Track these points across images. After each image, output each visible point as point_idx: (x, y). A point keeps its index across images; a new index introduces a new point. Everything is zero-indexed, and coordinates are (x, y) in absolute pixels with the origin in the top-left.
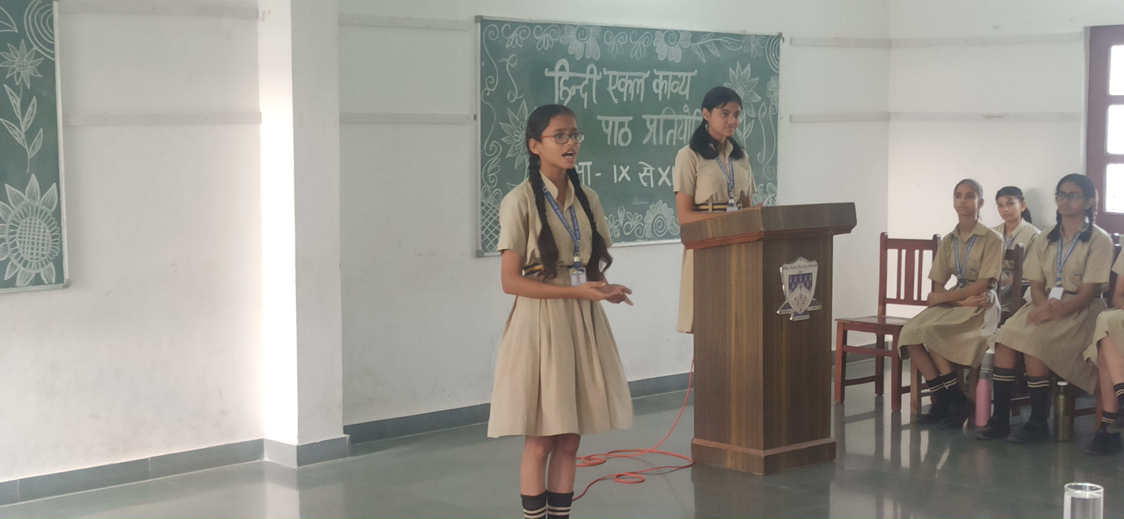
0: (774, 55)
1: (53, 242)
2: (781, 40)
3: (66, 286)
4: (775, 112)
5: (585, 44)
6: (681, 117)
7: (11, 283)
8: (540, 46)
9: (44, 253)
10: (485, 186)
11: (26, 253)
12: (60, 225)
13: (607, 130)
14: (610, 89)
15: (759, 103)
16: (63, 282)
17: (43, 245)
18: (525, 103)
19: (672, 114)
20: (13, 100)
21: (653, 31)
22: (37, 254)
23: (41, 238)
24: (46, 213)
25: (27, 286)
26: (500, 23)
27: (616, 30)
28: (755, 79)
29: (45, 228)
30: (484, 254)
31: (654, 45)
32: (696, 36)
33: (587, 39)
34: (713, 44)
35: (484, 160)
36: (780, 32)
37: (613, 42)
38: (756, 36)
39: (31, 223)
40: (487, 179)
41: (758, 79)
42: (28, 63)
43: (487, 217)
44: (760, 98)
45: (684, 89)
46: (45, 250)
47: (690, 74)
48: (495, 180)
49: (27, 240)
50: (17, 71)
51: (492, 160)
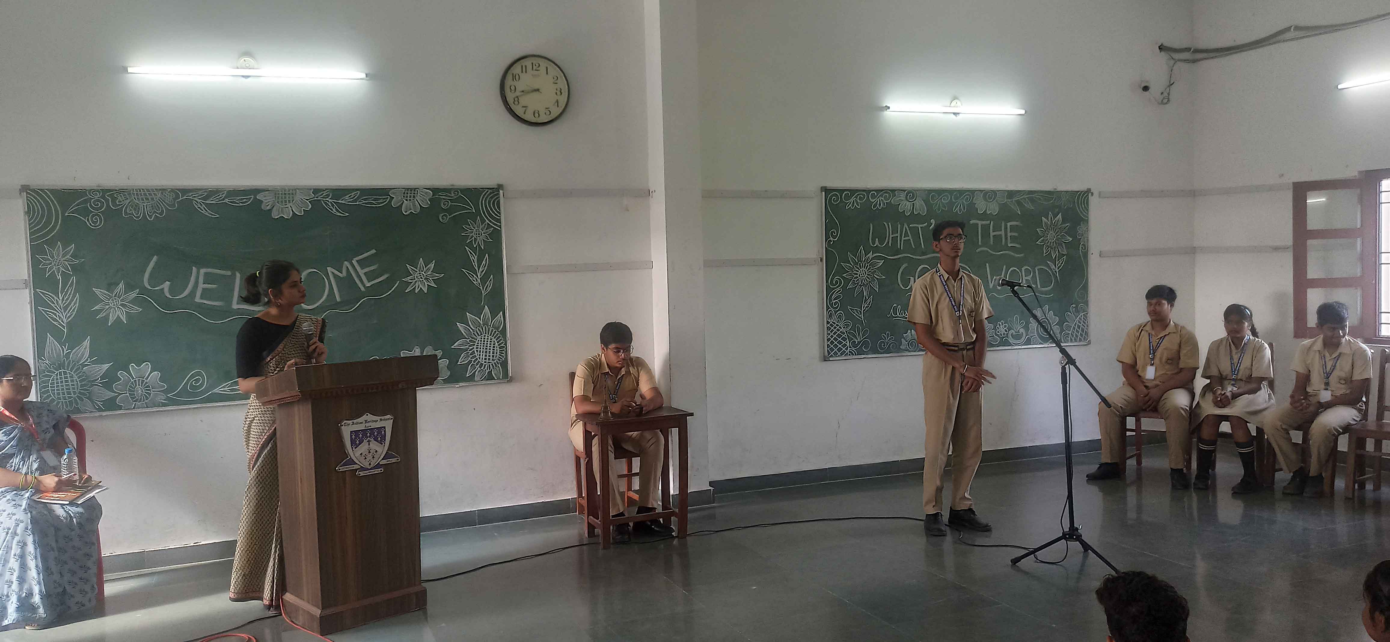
0: (1083, 206)
1: (500, 351)
2: (1090, 194)
3: (510, 381)
4: (1085, 249)
5: (914, 203)
7: (472, 378)
8: (875, 206)
9: (495, 358)
10: (830, 309)
12: (505, 339)
15: (1071, 243)
16: (508, 379)
17: (493, 353)
18: (862, 248)
20: (472, 257)
21: (972, 192)
22: (489, 359)
23: (492, 348)
24: (495, 332)
25: (482, 380)
26: (841, 191)
27: (940, 192)
29: (494, 342)
31: (974, 201)
32: (1011, 194)
33: (915, 199)
34: (1027, 200)
35: (829, 290)
36: (1089, 187)
37: (938, 201)
38: (1067, 192)
39: (485, 339)
40: (831, 304)
41: (1068, 224)
42: (483, 232)
43: (831, 332)
44: (1072, 239)
46: (495, 356)
48: (838, 305)
49: (482, 350)
50: (475, 238)
51: (836, 290)
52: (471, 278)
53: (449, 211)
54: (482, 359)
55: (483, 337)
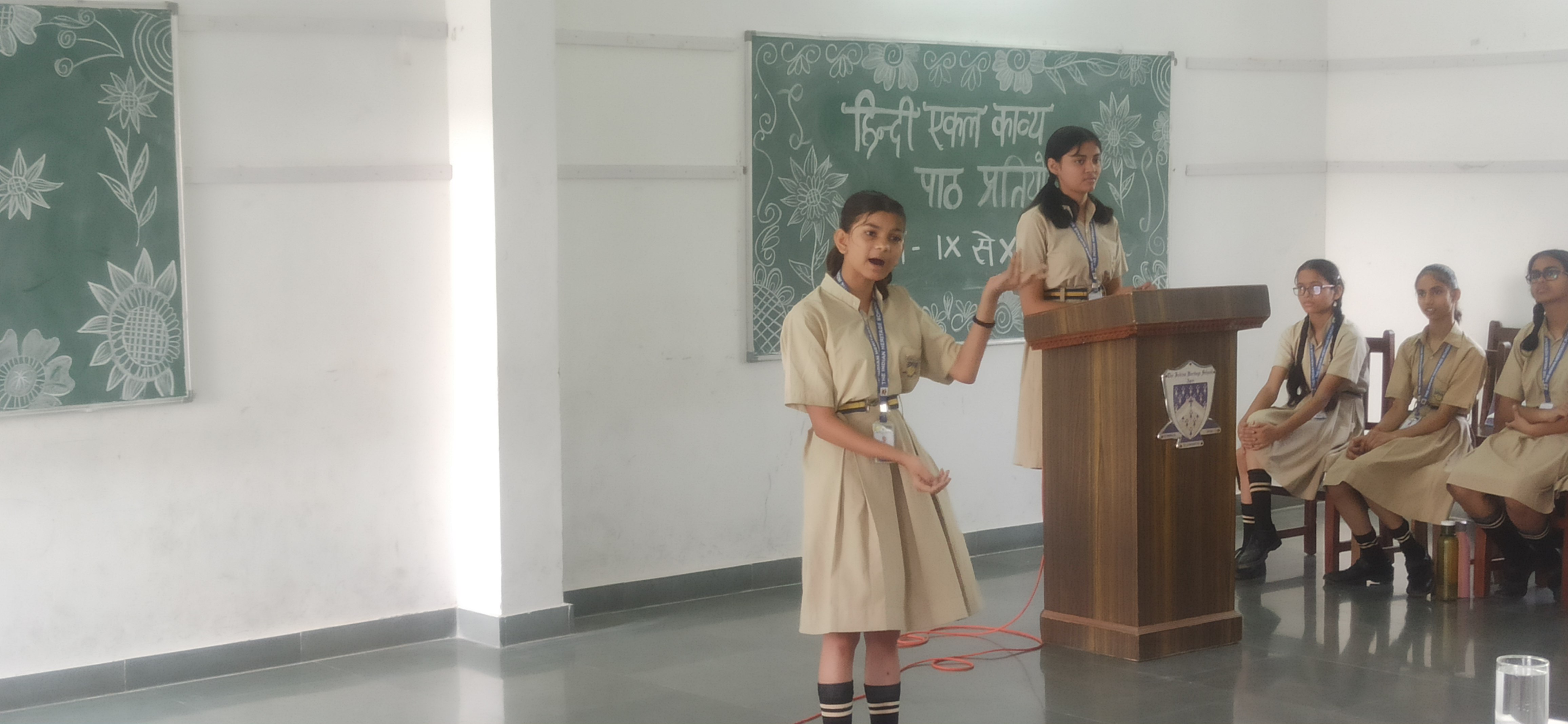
0: (1162, 83)
1: (171, 340)
2: (1173, 62)
3: (189, 400)
4: (1164, 161)
5: (898, 69)
6: (1031, 169)
7: (115, 396)
8: (834, 72)
9: (160, 354)
10: (758, 264)
11: (134, 355)
12: (180, 317)
13: (928, 187)
14: (933, 130)
15: (1142, 149)
16: (186, 395)
17: (158, 343)
18: (814, 150)
19: (1019, 164)
20: (117, 148)
21: (991, 52)
22: (150, 357)
23: (155, 334)
24: (162, 301)
25: (137, 399)
26: (779, 41)
27: (940, 49)
28: (1138, 116)
29: (160, 321)
30: (757, 358)
31: (994, 69)
32: (1052, 57)
33: (899, 63)
34: (1077, 68)
35: (758, 228)
36: (1171, 50)
37: (936, 66)
38: (1137, 56)
39: (141, 315)
40: (761, 255)
41: (1139, 115)
42: (138, 99)
43: (761, 307)
44: (1144, 142)
45: (1035, 130)
46: (160, 351)
47: (1044, 110)
48: (773, 257)
49: (136, 338)
50: (123, 110)
51: (769, 229)
52: (115, 192)
53: (73, 54)
54: (137, 357)
55: (138, 312)
